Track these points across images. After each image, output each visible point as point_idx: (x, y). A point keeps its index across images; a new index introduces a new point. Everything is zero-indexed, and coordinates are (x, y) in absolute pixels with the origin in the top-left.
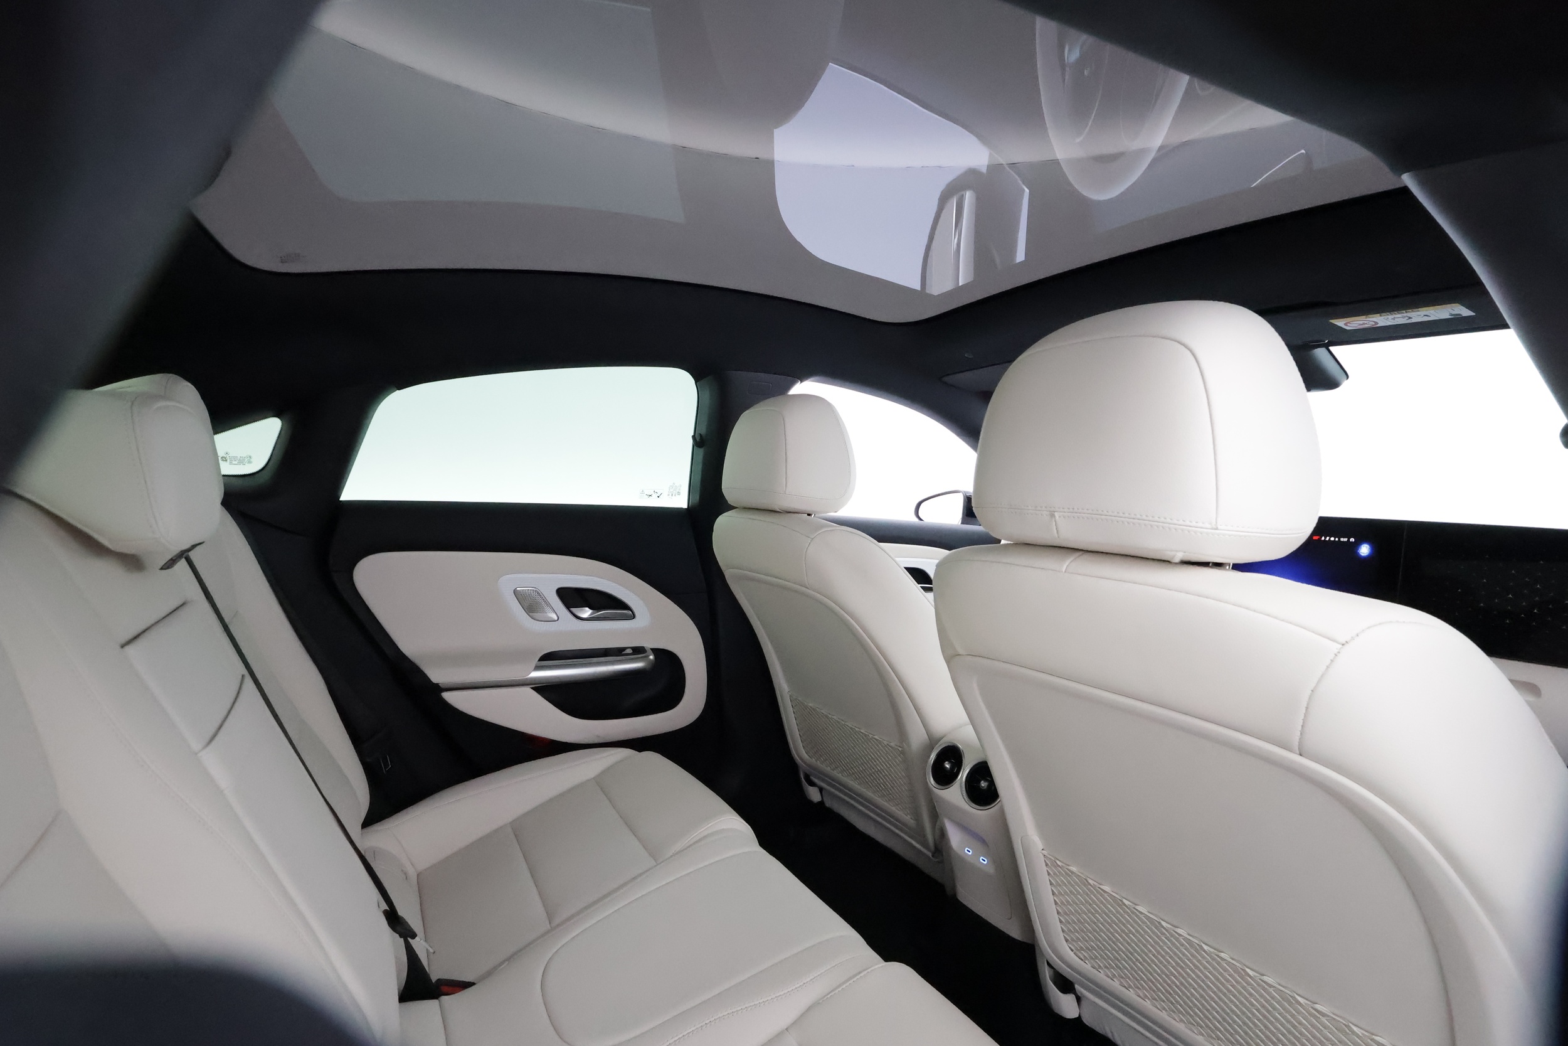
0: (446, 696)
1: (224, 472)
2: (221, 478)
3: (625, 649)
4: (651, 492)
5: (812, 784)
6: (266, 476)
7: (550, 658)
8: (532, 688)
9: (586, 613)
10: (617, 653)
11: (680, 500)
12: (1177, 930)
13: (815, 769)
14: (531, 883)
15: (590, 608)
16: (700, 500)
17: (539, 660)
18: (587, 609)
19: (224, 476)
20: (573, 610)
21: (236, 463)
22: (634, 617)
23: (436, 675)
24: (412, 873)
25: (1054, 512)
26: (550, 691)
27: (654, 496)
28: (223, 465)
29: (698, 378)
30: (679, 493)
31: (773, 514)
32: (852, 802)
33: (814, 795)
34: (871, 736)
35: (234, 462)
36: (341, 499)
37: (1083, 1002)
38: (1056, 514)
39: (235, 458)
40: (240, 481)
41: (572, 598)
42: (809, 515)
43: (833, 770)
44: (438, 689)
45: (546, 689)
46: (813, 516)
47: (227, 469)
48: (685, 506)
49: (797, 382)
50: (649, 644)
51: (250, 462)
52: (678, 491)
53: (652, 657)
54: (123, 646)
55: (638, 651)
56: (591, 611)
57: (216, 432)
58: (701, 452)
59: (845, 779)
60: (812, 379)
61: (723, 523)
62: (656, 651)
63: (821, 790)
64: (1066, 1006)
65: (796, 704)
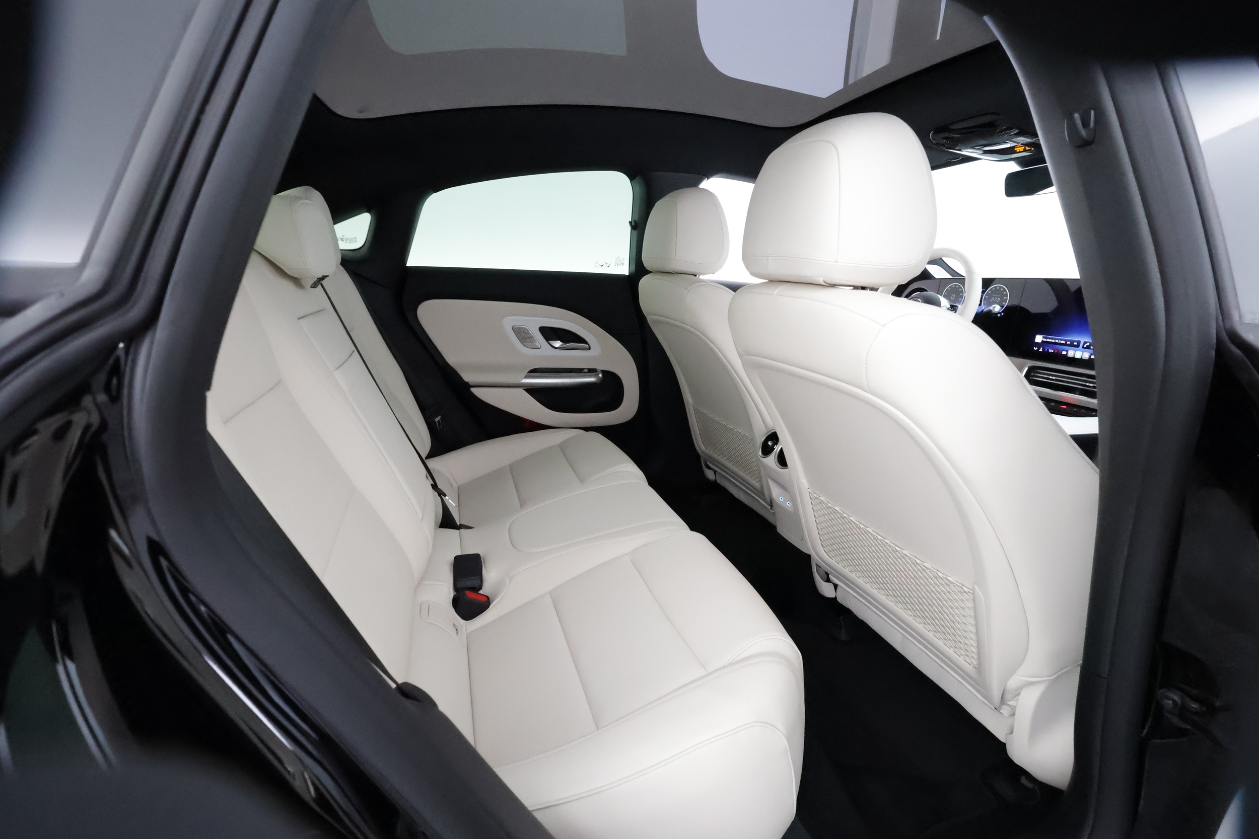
0: (473, 390)
1: (341, 248)
2: (340, 251)
3: (583, 369)
4: (603, 263)
5: (709, 468)
6: (365, 250)
7: (535, 372)
8: (524, 389)
9: (558, 344)
10: (579, 371)
11: (624, 270)
12: (903, 551)
13: (710, 457)
14: (514, 491)
15: (561, 341)
16: (636, 268)
17: (528, 372)
18: (559, 341)
19: (341, 250)
20: (551, 342)
21: (348, 242)
22: (589, 349)
23: (468, 377)
24: (455, 486)
25: (768, 257)
26: (535, 392)
27: (605, 266)
28: (340, 242)
29: (632, 178)
30: (623, 264)
31: (670, 275)
32: (728, 476)
33: (710, 475)
34: (728, 426)
35: (347, 242)
36: (407, 265)
37: (838, 589)
38: (769, 258)
39: (347, 239)
40: (351, 254)
41: (549, 333)
42: (695, 276)
43: (719, 456)
44: (467, 386)
45: (533, 391)
46: (698, 276)
47: (343, 246)
48: (627, 274)
49: (705, 178)
50: (600, 367)
51: (356, 241)
52: (622, 262)
53: (600, 375)
54: (299, 319)
55: (592, 371)
56: (561, 343)
57: (335, 224)
58: (635, 232)
59: (725, 462)
60: (716, 176)
61: (645, 283)
62: (603, 372)
63: (715, 472)
64: (826, 590)
65: (697, 411)
